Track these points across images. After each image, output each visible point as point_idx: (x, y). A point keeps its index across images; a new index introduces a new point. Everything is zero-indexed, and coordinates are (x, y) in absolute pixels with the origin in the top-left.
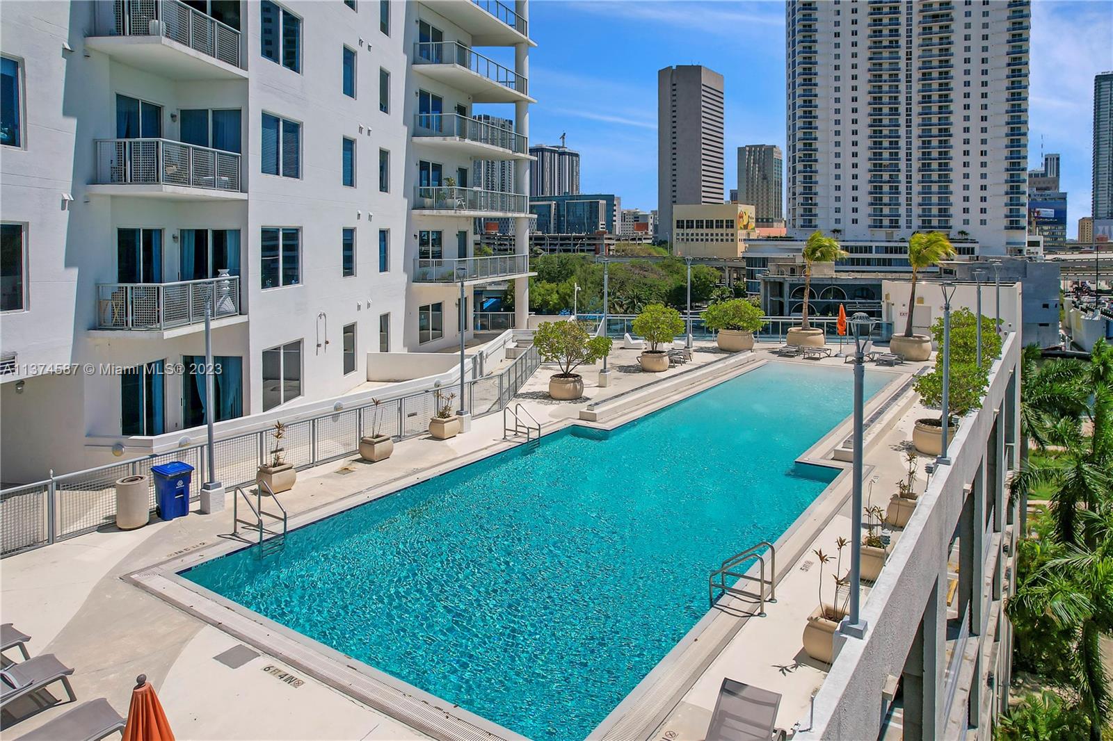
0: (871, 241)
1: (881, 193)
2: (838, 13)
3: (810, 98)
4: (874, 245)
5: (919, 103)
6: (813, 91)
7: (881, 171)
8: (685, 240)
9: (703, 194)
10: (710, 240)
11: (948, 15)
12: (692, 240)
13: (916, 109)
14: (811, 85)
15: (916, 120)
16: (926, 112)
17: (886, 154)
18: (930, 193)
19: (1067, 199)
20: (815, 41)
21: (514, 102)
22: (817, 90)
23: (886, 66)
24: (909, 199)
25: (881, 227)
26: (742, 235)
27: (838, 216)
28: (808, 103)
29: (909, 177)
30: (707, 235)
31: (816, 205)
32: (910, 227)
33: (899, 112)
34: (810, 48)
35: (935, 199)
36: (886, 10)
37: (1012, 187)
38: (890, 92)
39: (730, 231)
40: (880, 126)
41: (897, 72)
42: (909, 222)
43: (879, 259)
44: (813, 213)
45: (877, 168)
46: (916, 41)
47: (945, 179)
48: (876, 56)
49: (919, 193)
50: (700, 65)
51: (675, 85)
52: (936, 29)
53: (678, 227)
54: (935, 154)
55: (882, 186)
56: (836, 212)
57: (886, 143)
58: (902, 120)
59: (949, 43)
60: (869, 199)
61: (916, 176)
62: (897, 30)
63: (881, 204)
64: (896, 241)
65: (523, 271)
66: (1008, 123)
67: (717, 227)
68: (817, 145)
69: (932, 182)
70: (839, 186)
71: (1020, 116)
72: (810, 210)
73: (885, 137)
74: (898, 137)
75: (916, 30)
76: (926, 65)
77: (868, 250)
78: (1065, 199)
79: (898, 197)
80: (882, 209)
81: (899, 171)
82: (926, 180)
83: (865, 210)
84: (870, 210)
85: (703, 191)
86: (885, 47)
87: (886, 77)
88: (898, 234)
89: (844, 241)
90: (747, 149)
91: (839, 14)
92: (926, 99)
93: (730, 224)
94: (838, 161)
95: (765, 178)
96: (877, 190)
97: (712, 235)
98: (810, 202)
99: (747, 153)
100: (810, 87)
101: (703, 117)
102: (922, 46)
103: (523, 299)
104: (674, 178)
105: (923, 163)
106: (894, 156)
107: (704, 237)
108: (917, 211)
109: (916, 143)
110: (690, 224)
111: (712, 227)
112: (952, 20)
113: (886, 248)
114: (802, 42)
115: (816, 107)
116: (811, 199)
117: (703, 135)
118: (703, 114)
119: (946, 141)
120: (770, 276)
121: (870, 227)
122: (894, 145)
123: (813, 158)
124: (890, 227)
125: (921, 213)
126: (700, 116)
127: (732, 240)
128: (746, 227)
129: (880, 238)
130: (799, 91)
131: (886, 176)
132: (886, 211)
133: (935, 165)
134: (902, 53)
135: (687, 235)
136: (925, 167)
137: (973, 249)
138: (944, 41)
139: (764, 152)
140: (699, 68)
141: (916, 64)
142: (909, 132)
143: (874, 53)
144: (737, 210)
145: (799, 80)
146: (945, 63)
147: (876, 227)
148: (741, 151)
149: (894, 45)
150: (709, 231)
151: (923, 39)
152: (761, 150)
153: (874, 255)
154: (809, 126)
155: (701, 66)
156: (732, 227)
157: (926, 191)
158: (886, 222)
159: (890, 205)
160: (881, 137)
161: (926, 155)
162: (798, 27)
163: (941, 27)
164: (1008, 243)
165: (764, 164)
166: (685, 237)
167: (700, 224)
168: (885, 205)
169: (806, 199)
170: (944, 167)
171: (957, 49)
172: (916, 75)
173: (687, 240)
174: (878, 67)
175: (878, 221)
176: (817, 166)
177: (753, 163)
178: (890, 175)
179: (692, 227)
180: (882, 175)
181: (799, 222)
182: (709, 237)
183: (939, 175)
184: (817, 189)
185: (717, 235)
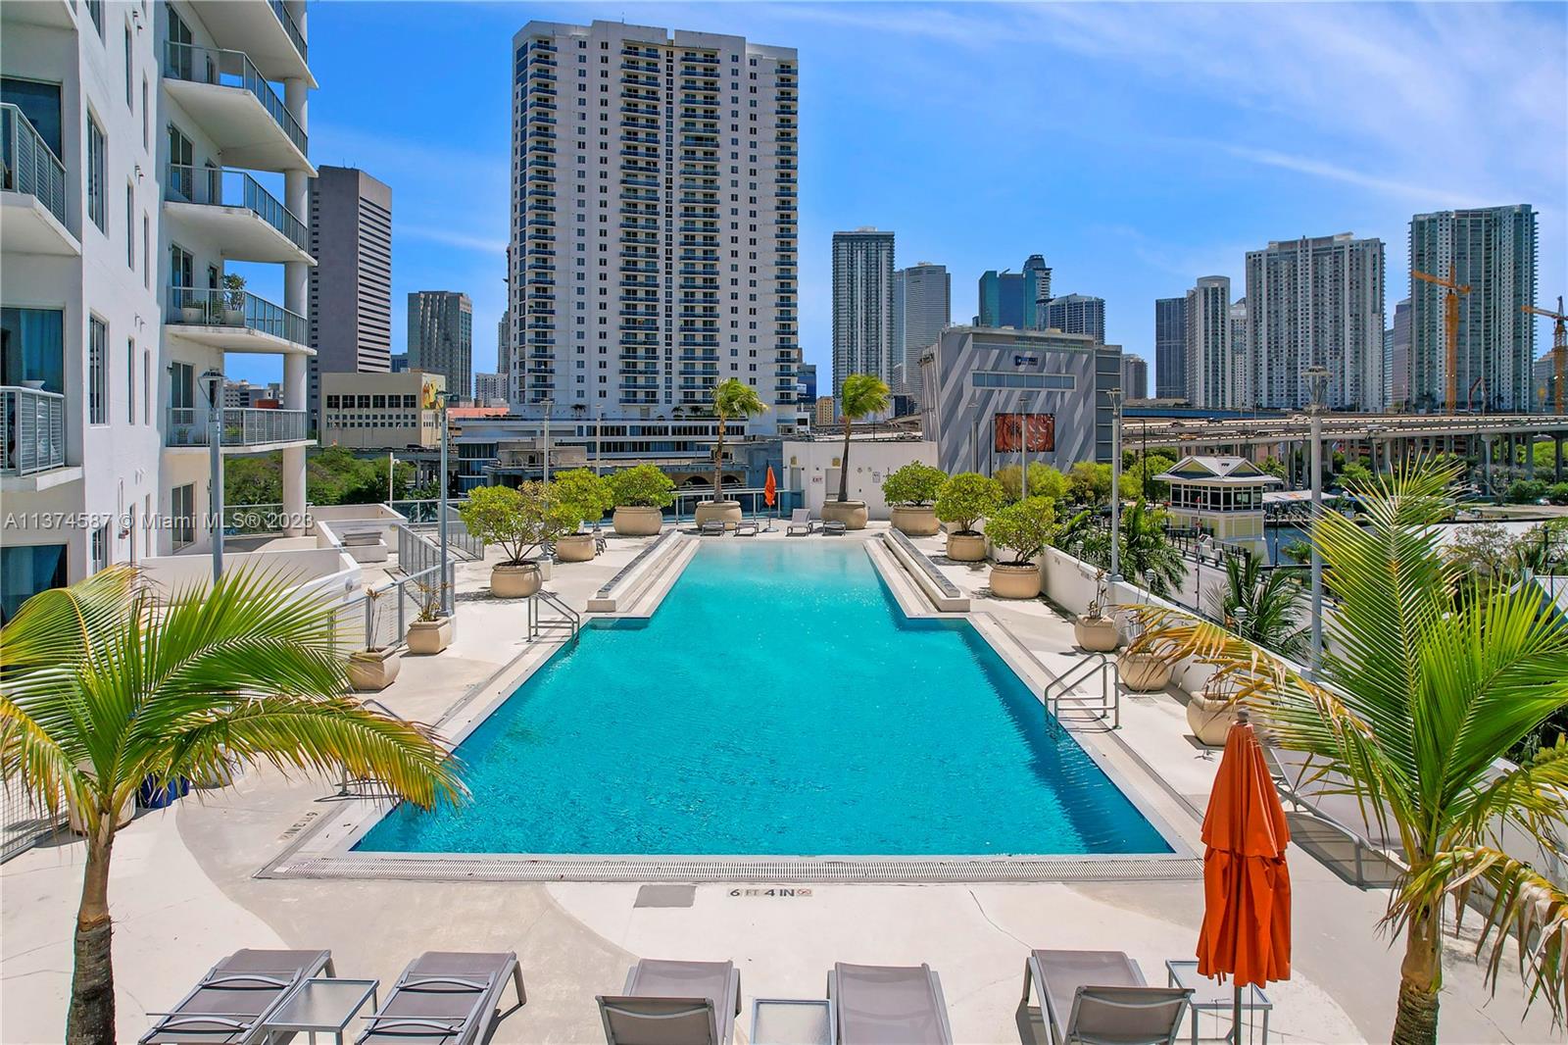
0: (623, 420)
1: (635, 358)
2: (583, 117)
3: (545, 227)
4: (628, 424)
5: (681, 244)
6: (549, 216)
7: (635, 329)
8: (341, 425)
9: (360, 359)
10: (379, 425)
11: (713, 140)
12: (352, 425)
13: (678, 252)
14: (546, 209)
15: (678, 266)
16: (688, 256)
17: (641, 308)
18: (693, 359)
19: (817, 373)
20: (553, 151)
21: (284, 171)
22: (555, 217)
23: (642, 193)
24: (669, 366)
25: (635, 401)
26: (427, 417)
27: (581, 387)
28: (542, 234)
29: (669, 337)
30: (375, 417)
31: (552, 371)
32: (670, 402)
33: (658, 253)
34: (546, 158)
35: (699, 366)
36: (642, 122)
37: (782, 353)
38: (646, 227)
39: (410, 411)
40: (635, 270)
41: (656, 202)
42: (669, 395)
43: (635, 443)
44: (549, 382)
45: (630, 324)
46: (678, 166)
47: (710, 341)
48: (629, 179)
49: (681, 358)
50: (356, 168)
51: (317, 194)
52: (699, 154)
53: (330, 405)
54: (699, 310)
55: (636, 348)
56: (578, 381)
57: (641, 294)
58: (661, 265)
59: (715, 174)
60: (620, 365)
61: (678, 337)
62: (655, 150)
63: (634, 372)
64: (653, 420)
65: (295, 437)
66: (778, 278)
67: (391, 405)
68: (554, 290)
69: (695, 344)
70: (583, 348)
71: (789, 270)
72: (544, 379)
73: (641, 284)
74: (657, 286)
75: (678, 152)
76: (689, 197)
77: (621, 431)
78: (814, 373)
79: (655, 363)
80: (636, 377)
81: (657, 329)
82: (688, 342)
83: (615, 379)
84: (621, 379)
85: (360, 355)
86: (641, 169)
87: (641, 207)
88: (656, 410)
89: (589, 420)
90: (423, 296)
91: (584, 119)
92: (689, 240)
93: (411, 401)
94: (581, 313)
95: (447, 338)
96: (630, 353)
97: (383, 417)
98: (543, 367)
99: (422, 302)
100: (545, 212)
101: (361, 245)
102: (684, 173)
103: (297, 479)
104: (314, 334)
105: (685, 321)
106: (652, 310)
107: (370, 421)
108: (678, 380)
109: (678, 294)
110: (349, 401)
111: (383, 406)
112: (717, 146)
113: (644, 428)
114: (536, 149)
115: (553, 239)
116: (545, 363)
117: (360, 272)
118: (360, 241)
119: (712, 294)
120: (503, 467)
121: (621, 401)
122: (651, 295)
123: (549, 308)
124: (646, 402)
125: (682, 383)
126: (356, 245)
127: (414, 424)
128: (433, 406)
129: (632, 416)
130: (530, 216)
131: (641, 336)
132: (641, 380)
133: (699, 323)
134: (661, 179)
135: (345, 417)
136: (688, 326)
137: (743, 428)
138: (711, 170)
139: (446, 301)
140: (354, 174)
141: (678, 195)
142: (669, 281)
143: (628, 175)
144: (421, 380)
145: (530, 201)
146: (710, 198)
147: (628, 401)
148: (413, 299)
149: (652, 167)
150: (379, 412)
151: (686, 165)
152: (441, 298)
153: (628, 438)
154: (543, 264)
155: (358, 171)
156: (413, 405)
157: (688, 356)
158: (641, 395)
159: (646, 373)
160: (635, 285)
161: (689, 311)
162: (530, 129)
163: (705, 153)
164: (778, 421)
165: (445, 319)
166: (341, 421)
167: (364, 401)
168: (640, 373)
169: (539, 364)
170: (709, 326)
171: (723, 181)
172: (678, 209)
173: (345, 425)
174: (632, 194)
175: (631, 394)
176: (553, 320)
177: (431, 317)
178: (646, 334)
179: (352, 406)
180: (636, 334)
181: (530, 395)
182: (379, 421)
183: (704, 336)
184: (554, 350)
185: (391, 417)
